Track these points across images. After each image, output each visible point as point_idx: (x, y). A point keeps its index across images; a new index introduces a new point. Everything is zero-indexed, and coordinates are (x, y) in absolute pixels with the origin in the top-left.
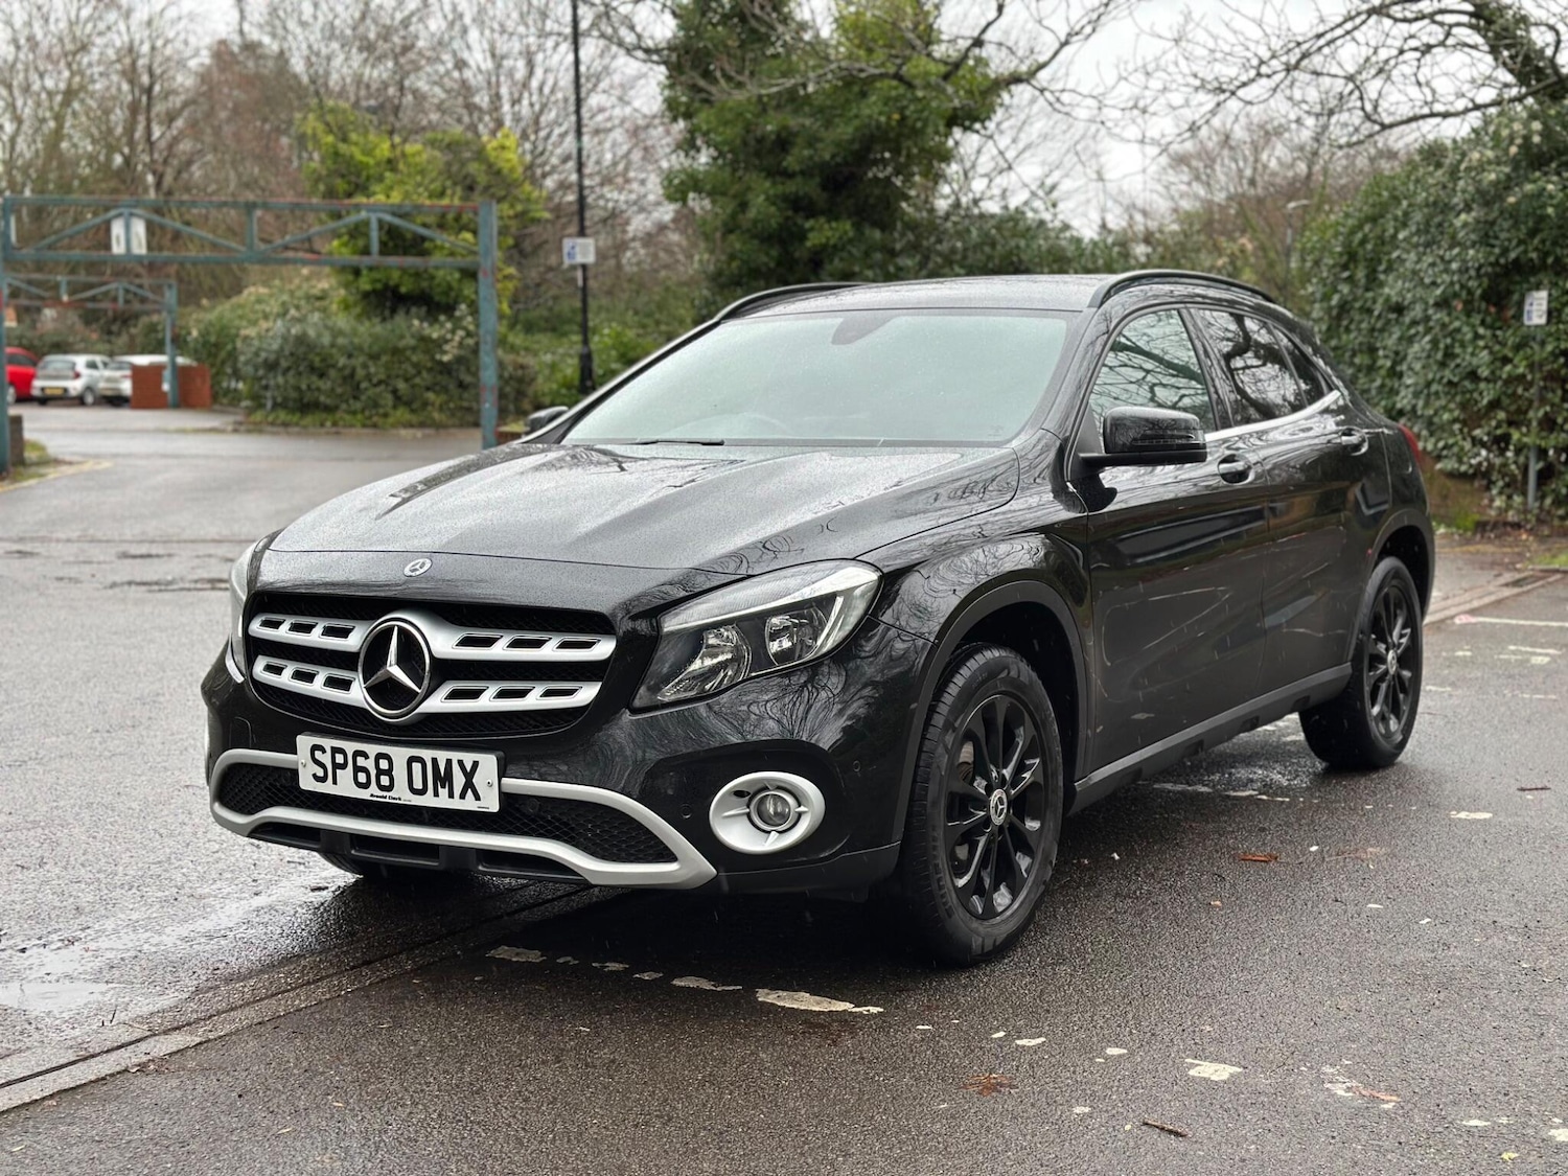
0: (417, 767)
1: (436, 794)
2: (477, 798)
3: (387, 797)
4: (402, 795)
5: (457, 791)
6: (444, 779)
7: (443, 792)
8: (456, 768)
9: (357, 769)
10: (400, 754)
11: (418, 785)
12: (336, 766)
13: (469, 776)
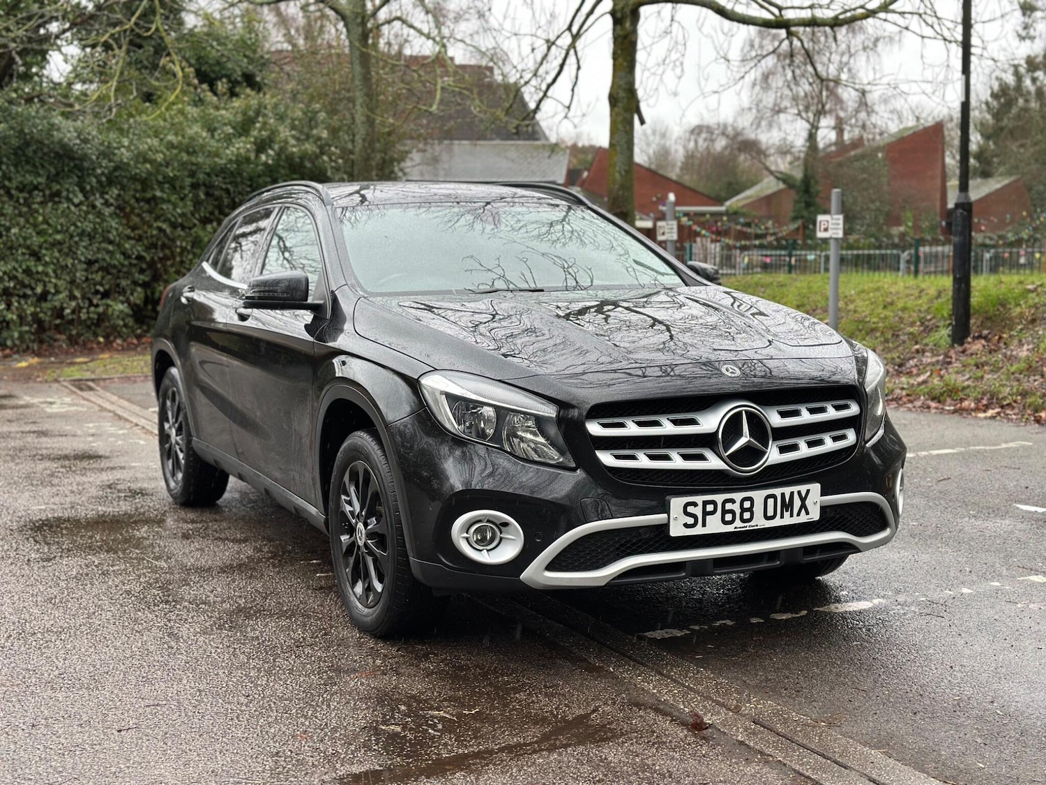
0: (771, 501)
1: (782, 517)
2: (807, 513)
3: (748, 526)
4: (760, 522)
5: (796, 511)
6: (787, 506)
7: (787, 514)
8: (796, 496)
9: (724, 512)
10: (758, 496)
11: (770, 513)
12: (705, 513)
13: (803, 500)
